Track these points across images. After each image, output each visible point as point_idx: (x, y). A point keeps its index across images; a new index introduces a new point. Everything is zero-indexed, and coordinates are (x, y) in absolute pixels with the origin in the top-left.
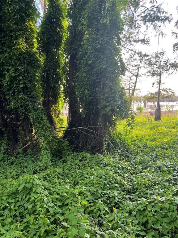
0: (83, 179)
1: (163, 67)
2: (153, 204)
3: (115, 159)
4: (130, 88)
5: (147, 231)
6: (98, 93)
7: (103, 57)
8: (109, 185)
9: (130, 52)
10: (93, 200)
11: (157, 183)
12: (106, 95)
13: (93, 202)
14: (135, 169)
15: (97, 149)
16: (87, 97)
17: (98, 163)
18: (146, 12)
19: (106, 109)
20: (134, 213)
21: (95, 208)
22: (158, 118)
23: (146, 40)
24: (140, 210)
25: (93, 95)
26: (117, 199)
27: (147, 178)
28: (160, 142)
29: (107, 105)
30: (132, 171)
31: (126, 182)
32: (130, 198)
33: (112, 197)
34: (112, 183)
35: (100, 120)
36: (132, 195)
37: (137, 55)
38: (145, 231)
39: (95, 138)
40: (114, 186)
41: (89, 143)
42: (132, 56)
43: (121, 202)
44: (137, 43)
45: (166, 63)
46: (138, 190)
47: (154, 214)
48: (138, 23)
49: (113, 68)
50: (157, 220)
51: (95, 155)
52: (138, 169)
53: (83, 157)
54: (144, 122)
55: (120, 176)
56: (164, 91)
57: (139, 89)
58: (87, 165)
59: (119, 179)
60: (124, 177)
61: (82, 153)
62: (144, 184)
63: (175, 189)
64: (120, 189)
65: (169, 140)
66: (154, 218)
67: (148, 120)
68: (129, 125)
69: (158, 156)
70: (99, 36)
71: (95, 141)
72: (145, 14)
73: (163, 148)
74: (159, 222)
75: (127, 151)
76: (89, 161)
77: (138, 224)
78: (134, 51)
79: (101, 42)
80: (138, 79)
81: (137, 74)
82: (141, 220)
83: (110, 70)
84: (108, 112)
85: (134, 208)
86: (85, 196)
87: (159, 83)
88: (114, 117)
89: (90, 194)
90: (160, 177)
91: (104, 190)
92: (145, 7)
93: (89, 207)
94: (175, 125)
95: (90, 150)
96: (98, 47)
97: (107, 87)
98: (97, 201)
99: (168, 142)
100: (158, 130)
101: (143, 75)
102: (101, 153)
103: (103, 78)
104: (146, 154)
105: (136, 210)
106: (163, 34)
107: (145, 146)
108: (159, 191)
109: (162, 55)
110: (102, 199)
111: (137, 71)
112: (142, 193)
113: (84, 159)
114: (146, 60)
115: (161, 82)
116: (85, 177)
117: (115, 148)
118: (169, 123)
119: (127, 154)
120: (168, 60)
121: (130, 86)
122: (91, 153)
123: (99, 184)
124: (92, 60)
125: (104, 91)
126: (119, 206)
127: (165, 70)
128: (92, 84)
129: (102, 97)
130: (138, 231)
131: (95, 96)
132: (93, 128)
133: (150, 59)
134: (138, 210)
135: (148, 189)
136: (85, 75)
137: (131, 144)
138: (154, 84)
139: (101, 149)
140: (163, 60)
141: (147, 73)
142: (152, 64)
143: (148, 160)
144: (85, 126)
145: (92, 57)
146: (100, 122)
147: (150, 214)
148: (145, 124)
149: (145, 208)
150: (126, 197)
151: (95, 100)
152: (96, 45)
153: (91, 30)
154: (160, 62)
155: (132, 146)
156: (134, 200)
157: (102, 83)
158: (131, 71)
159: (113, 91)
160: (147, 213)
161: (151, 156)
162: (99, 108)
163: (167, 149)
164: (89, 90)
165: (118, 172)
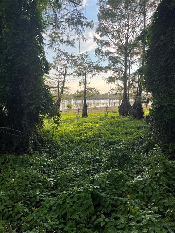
0: (3, 184)
1: (87, 68)
2: (72, 195)
3: (41, 157)
4: (59, 86)
5: (66, 223)
6: (21, 91)
7: (25, 54)
8: (31, 185)
9: (57, 51)
10: (12, 204)
11: (79, 174)
12: (30, 93)
13: (11, 206)
14: (60, 164)
15: (23, 149)
16: (8, 94)
17: (22, 164)
18: (69, 15)
19: (30, 107)
20: (54, 208)
21: (14, 212)
22: (85, 115)
23: (72, 42)
24: (59, 204)
25: (16, 93)
26: (38, 198)
27: (70, 171)
28: (85, 137)
29: (32, 103)
30: (58, 167)
31: (49, 179)
32: (52, 194)
33: (34, 196)
34: (35, 183)
35: (25, 118)
36: (55, 191)
37: (63, 55)
38: (63, 223)
39: (20, 138)
40: (36, 185)
41: (13, 143)
42: (59, 56)
43: (42, 200)
44: (63, 44)
45: (90, 65)
46: (61, 185)
47: (72, 205)
48: (63, 25)
49: (36, 66)
50: (75, 210)
51: (20, 156)
52: (63, 164)
53: (5, 159)
54: (73, 119)
55: (45, 173)
56: (90, 90)
57: (68, 88)
58: (10, 167)
59: (42, 177)
60: (48, 174)
61: (4, 155)
62: (66, 178)
63: (91, 178)
64: (42, 187)
65: (92, 134)
66: (72, 209)
67: (76, 117)
68: (55, 122)
69: (82, 150)
70: (19, 32)
71: (20, 141)
72: (68, 17)
73: (87, 142)
74: (77, 211)
75: (54, 148)
76: (13, 163)
77: (57, 218)
78: (61, 51)
79: (21, 37)
80: (66, 78)
81: (65, 73)
82: (60, 213)
83: (33, 67)
84: (33, 110)
85: (55, 203)
86: (3, 201)
87: (85, 83)
88: (40, 115)
89: (9, 198)
90: (81, 169)
91: (25, 191)
92: (67, 10)
93: (7, 212)
94: (98, 121)
95: (14, 151)
96: (18, 42)
97: (30, 84)
98: (16, 204)
99: (92, 135)
100: (85, 125)
101: (70, 74)
102: (27, 153)
103: (26, 76)
104: (72, 149)
105: (56, 204)
106: (84, 38)
107: (72, 141)
108: (79, 182)
109: (87, 57)
110: (23, 201)
111: (65, 70)
112: (64, 187)
113: (7, 161)
114: (72, 61)
115: (87, 81)
116: (6, 181)
117: (42, 146)
118: (94, 119)
119: (54, 150)
120: (91, 62)
121: (59, 84)
122: (16, 154)
123: (20, 186)
124: (12, 56)
125: (28, 88)
126: (41, 204)
127: (90, 72)
128: (14, 80)
129: (25, 95)
130: (57, 225)
131: (18, 93)
132: (18, 128)
133: (76, 60)
134: (58, 204)
135: (70, 182)
136: (5, 71)
137: (59, 140)
138: (80, 83)
139: (27, 148)
140: (87, 62)
141: (74, 72)
142: (78, 65)
143: (73, 154)
144: (8, 126)
145: (12, 52)
146: (24, 121)
147: (68, 206)
148: (74, 120)
149: (65, 201)
150: (49, 193)
151: (18, 98)
152: (16, 40)
153: (11, 24)
154: (85, 63)
155: (59, 143)
156: (57, 195)
157: (25, 80)
158: (59, 70)
159: (37, 89)
160: (65, 205)
161: (77, 150)
162: (23, 106)
163: (90, 142)
164: (10, 87)
165: (44, 170)
